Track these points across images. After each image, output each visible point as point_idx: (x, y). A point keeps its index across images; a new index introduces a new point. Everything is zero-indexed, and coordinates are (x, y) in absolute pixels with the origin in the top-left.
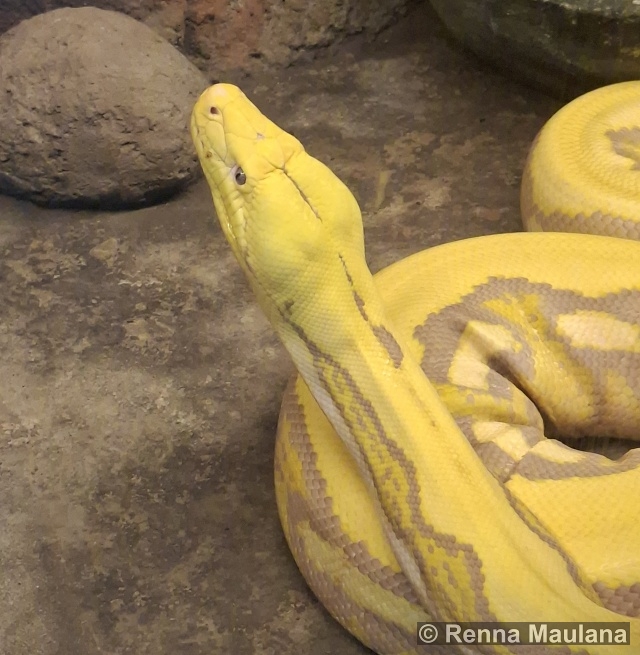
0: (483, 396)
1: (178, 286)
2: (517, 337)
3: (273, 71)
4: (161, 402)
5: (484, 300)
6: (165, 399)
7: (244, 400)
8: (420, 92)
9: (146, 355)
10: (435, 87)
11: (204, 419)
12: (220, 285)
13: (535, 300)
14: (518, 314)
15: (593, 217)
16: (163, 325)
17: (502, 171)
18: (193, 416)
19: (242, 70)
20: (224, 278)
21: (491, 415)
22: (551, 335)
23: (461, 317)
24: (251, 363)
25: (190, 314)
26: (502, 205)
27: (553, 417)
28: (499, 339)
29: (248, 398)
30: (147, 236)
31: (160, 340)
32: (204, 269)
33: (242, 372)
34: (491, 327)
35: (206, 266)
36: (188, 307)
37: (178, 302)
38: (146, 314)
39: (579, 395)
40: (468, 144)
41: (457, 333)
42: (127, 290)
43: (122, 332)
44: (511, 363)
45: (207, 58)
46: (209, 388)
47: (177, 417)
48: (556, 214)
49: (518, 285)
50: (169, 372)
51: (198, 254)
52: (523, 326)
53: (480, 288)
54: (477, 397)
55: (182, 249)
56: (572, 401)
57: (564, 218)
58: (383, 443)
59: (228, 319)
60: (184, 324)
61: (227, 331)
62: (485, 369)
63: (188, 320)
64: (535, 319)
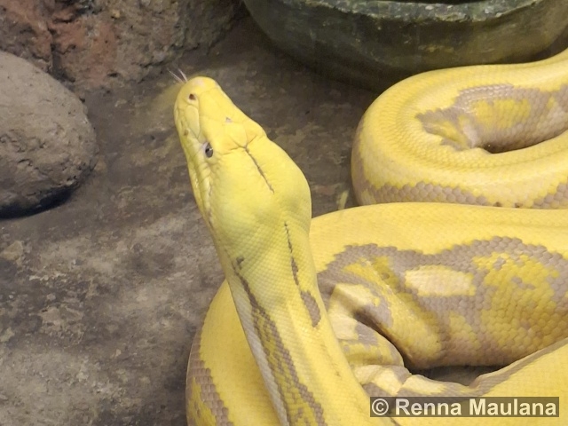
0: (356, 345)
1: (79, 276)
2: (375, 293)
3: (129, 86)
4: (81, 376)
5: (344, 265)
6: (85, 373)
7: (150, 368)
8: (253, 94)
9: (63, 337)
10: (264, 89)
11: (120, 387)
12: (114, 272)
13: (386, 261)
14: (373, 275)
15: (417, 186)
16: (72, 311)
17: (331, 153)
18: (110, 386)
19: (103, 88)
20: (116, 265)
21: (364, 360)
22: (401, 289)
23: (330, 282)
24: (151, 335)
25: (94, 298)
26: (335, 182)
27: (410, 356)
28: (361, 296)
29: (154, 365)
30: (46, 236)
31: (72, 324)
32: (98, 259)
33: (145, 343)
34: (354, 287)
35: (100, 256)
36: (91, 293)
37: (82, 290)
38: (57, 302)
39: (429, 335)
40: (299, 133)
41: (327, 295)
42: (37, 284)
43: (40, 319)
44: (373, 315)
45: (73, 81)
46: (119, 360)
47: (96, 387)
48: (386, 186)
49: (370, 251)
50: (84, 349)
51: (92, 247)
52: (379, 283)
53: (339, 256)
54: (351, 346)
55: (78, 244)
56: (424, 340)
57: (393, 189)
58: (296, 387)
59: (125, 299)
60: (90, 308)
61: (126, 309)
62: (354, 322)
63: (92, 304)
64: (388, 276)
